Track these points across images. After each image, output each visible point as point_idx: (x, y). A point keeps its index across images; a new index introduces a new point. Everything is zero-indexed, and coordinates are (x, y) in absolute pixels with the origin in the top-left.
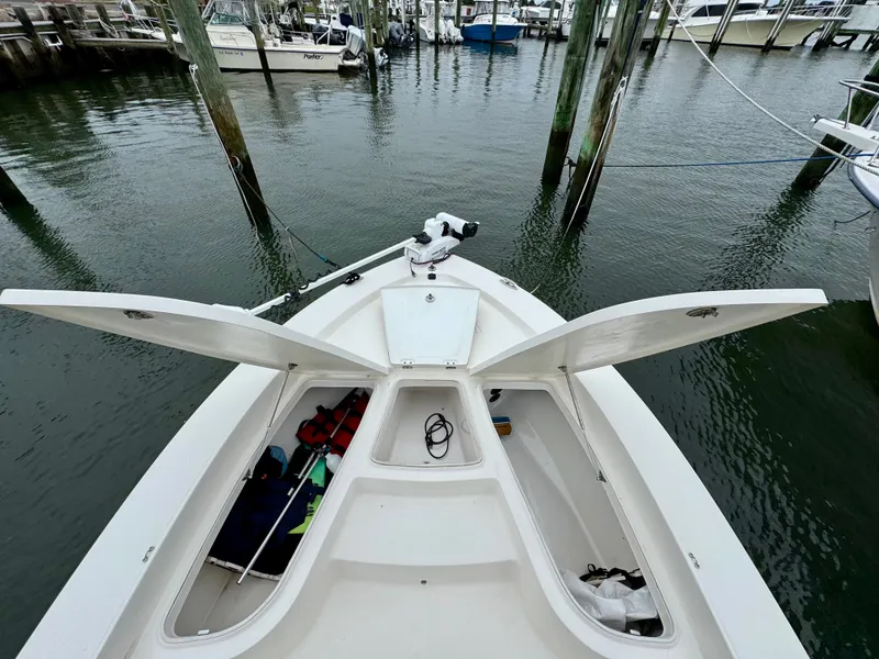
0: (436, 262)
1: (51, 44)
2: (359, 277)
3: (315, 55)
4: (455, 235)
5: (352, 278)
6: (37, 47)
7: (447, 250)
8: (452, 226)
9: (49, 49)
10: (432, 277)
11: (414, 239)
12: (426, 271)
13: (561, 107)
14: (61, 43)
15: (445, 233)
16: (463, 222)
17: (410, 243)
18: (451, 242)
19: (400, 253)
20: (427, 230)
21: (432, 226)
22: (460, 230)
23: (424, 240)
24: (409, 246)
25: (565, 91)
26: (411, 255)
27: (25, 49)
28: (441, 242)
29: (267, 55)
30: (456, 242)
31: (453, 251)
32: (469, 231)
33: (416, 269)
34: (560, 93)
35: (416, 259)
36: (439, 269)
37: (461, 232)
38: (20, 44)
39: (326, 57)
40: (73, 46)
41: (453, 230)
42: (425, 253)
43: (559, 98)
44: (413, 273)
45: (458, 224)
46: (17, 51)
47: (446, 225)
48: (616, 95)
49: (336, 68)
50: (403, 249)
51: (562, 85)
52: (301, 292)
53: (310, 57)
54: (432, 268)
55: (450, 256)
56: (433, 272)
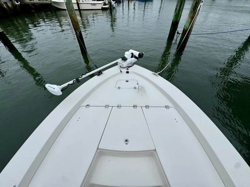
0: (129, 67)
1: (17, 3)
2: (102, 73)
3: (94, 4)
4: (136, 57)
5: (100, 73)
6: (13, 4)
7: (133, 63)
8: (134, 54)
9: (16, 5)
10: (128, 72)
11: (121, 59)
12: (125, 70)
13: (176, 13)
14: (20, 3)
15: (132, 57)
16: (139, 53)
18: (134, 60)
19: (116, 64)
20: (126, 56)
21: (127, 54)
22: (137, 56)
23: (125, 59)
24: (119, 61)
25: (178, 8)
26: (120, 65)
27: (10, 5)
28: (130, 60)
29: (79, 4)
30: (136, 60)
31: (135, 63)
32: (141, 56)
33: (122, 70)
34: (176, 8)
35: (122, 66)
36: (130, 70)
38: (8, 3)
39: (98, 5)
40: (23, 4)
42: (125, 64)
43: (176, 10)
44: (121, 71)
45: (137, 53)
46: (7, 6)
47: (132, 54)
48: (199, 6)
49: (101, 8)
50: (117, 62)
51: (177, 6)
52: (80, 79)
53: (93, 5)
54: (128, 69)
55: (133, 65)
56: (128, 71)
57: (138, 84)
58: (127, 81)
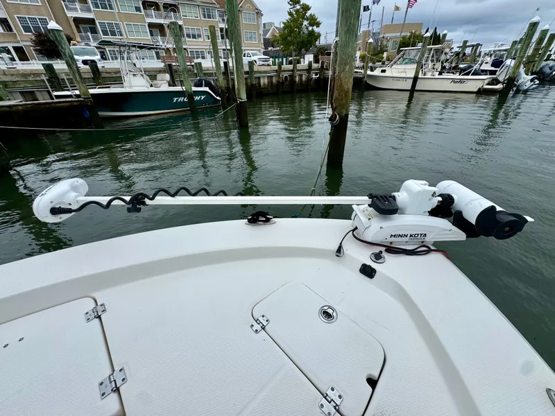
0: (392, 250)
1: (314, 76)
2: (268, 220)
3: (461, 81)
4: (459, 220)
5: (258, 216)
7: (429, 239)
8: (459, 203)
10: (368, 271)
11: (368, 199)
12: (364, 256)
16: (488, 204)
17: (360, 204)
18: (444, 229)
21: (415, 193)
22: (472, 217)
23: (385, 206)
26: (356, 222)
28: (421, 224)
30: (457, 235)
33: (350, 247)
35: (360, 232)
36: (391, 266)
37: (473, 220)
38: (303, 76)
41: (460, 213)
42: (377, 228)
44: (339, 250)
47: (447, 199)
49: (475, 90)
53: (456, 82)
54: (378, 257)
55: (429, 251)
56: (374, 265)
57: (373, 382)
58: (327, 315)
